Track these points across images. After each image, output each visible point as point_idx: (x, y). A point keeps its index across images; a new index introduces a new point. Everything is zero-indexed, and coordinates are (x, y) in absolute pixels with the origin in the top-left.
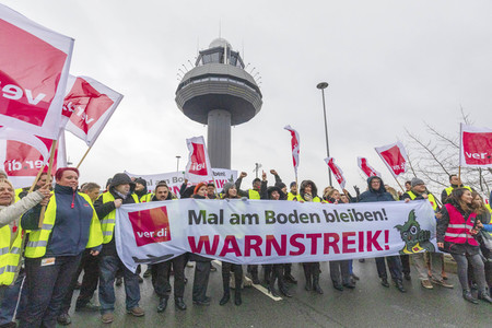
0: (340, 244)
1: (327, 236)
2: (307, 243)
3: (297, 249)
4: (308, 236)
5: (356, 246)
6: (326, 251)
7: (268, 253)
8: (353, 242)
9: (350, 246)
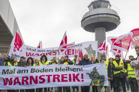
0: (60, 78)
1: (54, 76)
2: (46, 78)
3: (42, 81)
4: (46, 76)
5: (68, 79)
6: (54, 81)
7: (31, 83)
8: (66, 77)
9: (65, 79)
